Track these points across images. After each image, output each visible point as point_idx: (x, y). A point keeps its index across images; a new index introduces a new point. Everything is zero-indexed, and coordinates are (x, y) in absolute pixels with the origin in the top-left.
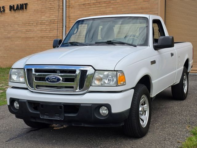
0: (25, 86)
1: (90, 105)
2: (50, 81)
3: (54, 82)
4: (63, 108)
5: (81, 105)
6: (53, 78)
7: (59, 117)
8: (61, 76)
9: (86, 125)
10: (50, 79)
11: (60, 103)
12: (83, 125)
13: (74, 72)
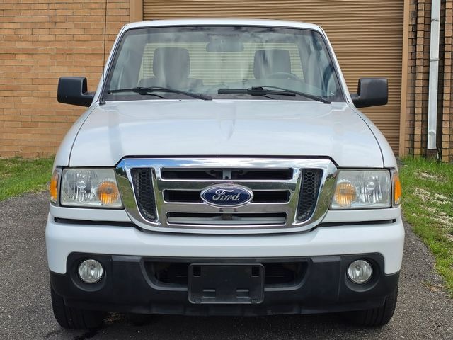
0: (123, 216)
1: (338, 259)
2: (219, 202)
3: (230, 202)
4: (262, 272)
5: (315, 260)
6: (227, 193)
7: (247, 298)
8: (250, 186)
9: (306, 312)
10: (217, 196)
11: (253, 259)
12: (295, 312)
13: (287, 173)
